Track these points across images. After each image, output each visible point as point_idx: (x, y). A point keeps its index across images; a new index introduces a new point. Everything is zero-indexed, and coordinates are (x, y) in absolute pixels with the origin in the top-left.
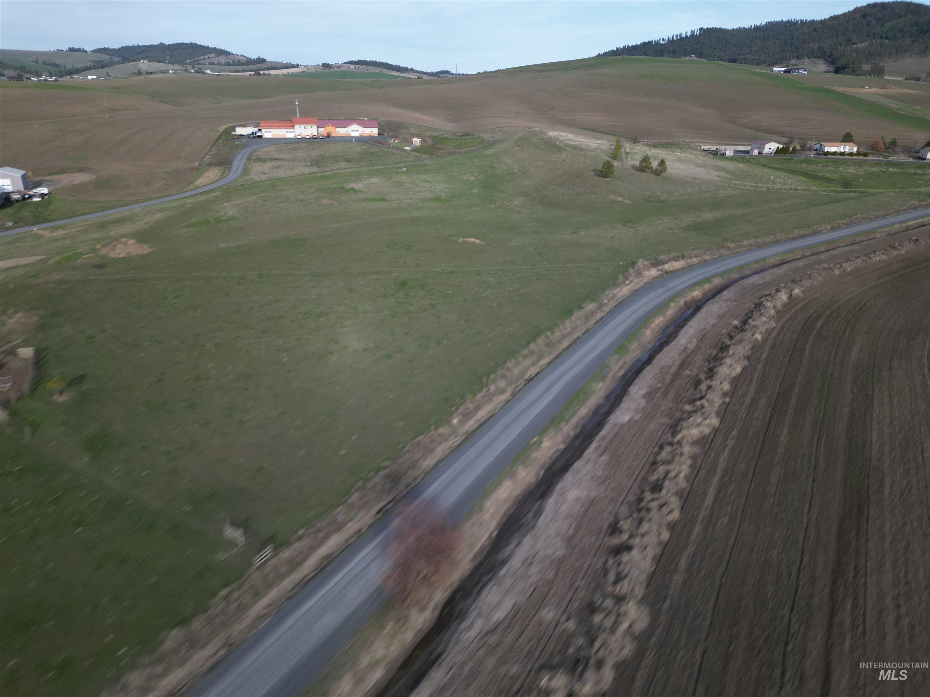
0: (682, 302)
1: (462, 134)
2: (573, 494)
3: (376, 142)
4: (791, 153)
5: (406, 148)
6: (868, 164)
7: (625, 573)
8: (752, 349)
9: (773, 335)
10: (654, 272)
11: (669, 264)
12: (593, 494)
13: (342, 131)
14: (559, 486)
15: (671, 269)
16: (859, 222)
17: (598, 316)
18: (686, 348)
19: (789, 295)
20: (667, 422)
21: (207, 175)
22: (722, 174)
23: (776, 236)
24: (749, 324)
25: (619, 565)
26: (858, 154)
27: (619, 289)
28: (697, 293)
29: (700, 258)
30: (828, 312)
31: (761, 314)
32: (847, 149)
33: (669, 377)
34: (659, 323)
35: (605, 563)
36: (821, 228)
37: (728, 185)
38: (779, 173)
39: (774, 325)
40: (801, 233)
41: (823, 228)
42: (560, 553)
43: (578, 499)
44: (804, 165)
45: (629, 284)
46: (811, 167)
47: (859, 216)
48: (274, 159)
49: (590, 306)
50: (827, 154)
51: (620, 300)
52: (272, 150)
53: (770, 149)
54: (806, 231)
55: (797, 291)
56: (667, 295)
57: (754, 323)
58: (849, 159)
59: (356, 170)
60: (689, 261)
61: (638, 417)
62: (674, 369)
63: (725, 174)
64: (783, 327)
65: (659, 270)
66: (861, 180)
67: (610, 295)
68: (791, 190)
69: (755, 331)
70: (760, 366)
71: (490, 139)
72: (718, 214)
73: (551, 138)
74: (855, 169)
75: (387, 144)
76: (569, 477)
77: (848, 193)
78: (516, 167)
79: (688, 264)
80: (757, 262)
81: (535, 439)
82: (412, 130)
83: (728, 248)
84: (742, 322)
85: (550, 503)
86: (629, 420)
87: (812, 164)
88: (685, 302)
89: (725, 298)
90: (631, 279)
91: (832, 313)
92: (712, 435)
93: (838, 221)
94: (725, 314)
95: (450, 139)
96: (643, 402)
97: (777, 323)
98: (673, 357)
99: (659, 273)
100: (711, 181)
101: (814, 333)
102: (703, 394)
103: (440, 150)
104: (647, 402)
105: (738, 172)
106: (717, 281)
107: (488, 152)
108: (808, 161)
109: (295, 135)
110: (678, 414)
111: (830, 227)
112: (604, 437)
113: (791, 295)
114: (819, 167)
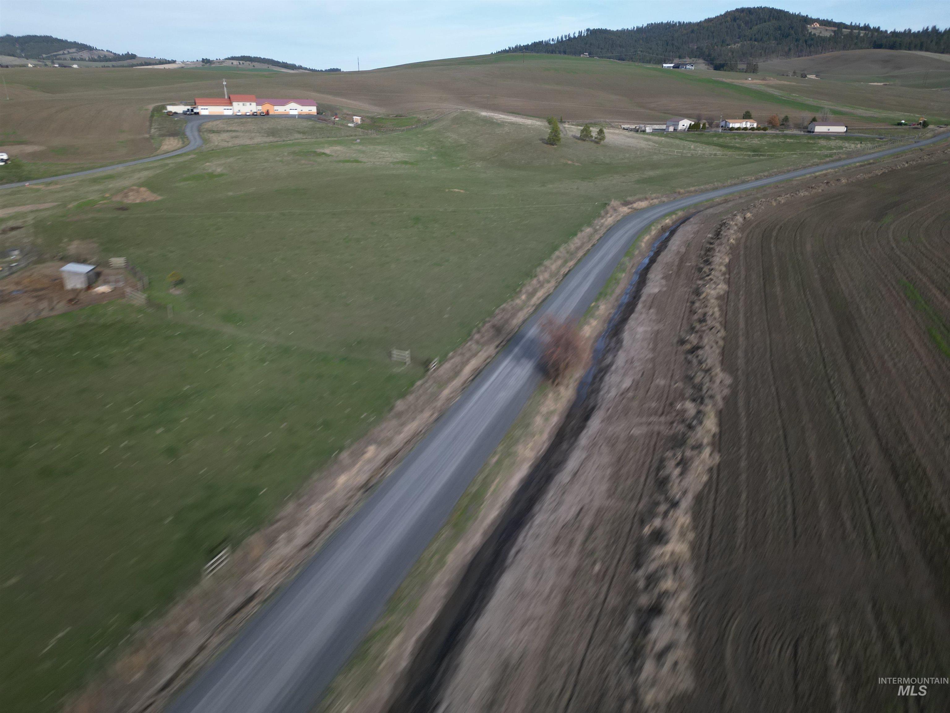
0: (659, 227)
1: (395, 116)
2: (640, 329)
3: (318, 119)
4: (702, 129)
5: (350, 125)
6: (768, 137)
7: (704, 359)
8: (731, 248)
9: (743, 241)
10: (625, 210)
11: (637, 204)
12: (656, 328)
13: (280, 110)
14: (627, 327)
15: (639, 207)
16: (776, 175)
17: (597, 237)
18: (679, 252)
19: (743, 218)
20: (689, 290)
21: (167, 143)
22: (650, 143)
23: (714, 185)
24: (722, 235)
25: (697, 357)
26: (758, 129)
27: (604, 219)
28: (668, 221)
29: (659, 200)
30: (778, 227)
31: (729, 229)
32: (749, 125)
33: (675, 268)
34: (648, 240)
35: (686, 358)
36: (747, 179)
37: (658, 152)
38: (696, 144)
39: (740, 235)
40: (733, 182)
41: (749, 179)
42: (650, 356)
43: (646, 332)
44: (715, 139)
45: (611, 216)
46: (721, 140)
47: (775, 170)
48: (227, 131)
49: (588, 230)
50: (732, 129)
51: (608, 227)
52: (219, 124)
53: (683, 125)
54: (736, 181)
55: (748, 215)
56: (645, 222)
57: (725, 234)
58: (752, 133)
59: (314, 140)
60: (651, 202)
61: (665, 289)
62: (676, 263)
63: (653, 144)
64: (748, 236)
65: (629, 208)
66: (766, 148)
67: (599, 224)
68: (712, 155)
69: (729, 238)
70: (741, 258)
71: (426, 119)
72: (659, 172)
73: (485, 117)
74: (759, 141)
75: (330, 121)
76: (631, 322)
77: (759, 157)
78: (463, 140)
79: (651, 204)
80: (707, 201)
81: (593, 304)
82: (345, 111)
83: (679, 193)
84: (715, 235)
85: (626, 336)
86: (659, 292)
87: (722, 137)
88: (662, 227)
89: (693, 222)
90: (611, 213)
91: (781, 227)
92: (726, 295)
93: (760, 174)
94: (698, 231)
95: (385, 119)
96: (664, 282)
97: (742, 234)
98: (671, 257)
99: (630, 210)
100: (644, 148)
101: (773, 238)
102: (708, 273)
103: (382, 127)
104: (667, 281)
105: (663, 142)
106: (680, 213)
107: (428, 129)
108: (716, 135)
109: (233, 112)
110: (694, 286)
111: (755, 178)
112: (645, 301)
113: (745, 218)
114: (728, 140)
